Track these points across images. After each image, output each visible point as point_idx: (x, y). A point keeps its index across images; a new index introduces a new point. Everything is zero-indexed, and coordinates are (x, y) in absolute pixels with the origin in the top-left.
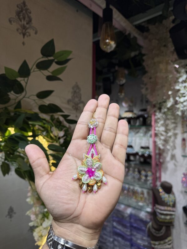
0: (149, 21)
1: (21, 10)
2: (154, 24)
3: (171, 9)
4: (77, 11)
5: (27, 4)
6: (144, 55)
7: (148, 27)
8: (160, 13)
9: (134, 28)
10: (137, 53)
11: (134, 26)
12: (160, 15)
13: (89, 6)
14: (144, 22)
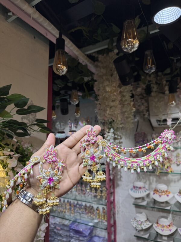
0: (99, 52)
2: (103, 55)
3: (115, 44)
6: (96, 81)
7: (97, 57)
8: (107, 47)
9: (86, 57)
10: (90, 79)
11: (85, 55)
12: (107, 48)
13: (45, 35)
14: (95, 52)
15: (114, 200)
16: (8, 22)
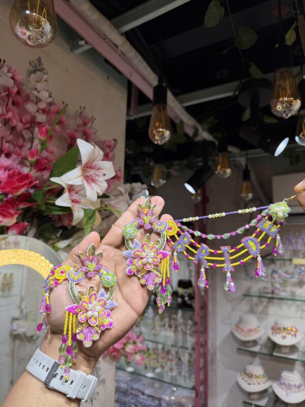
1: (34, 69)
4: (108, 78)
5: (43, 61)
9: (183, 110)
11: (183, 107)
13: (128, 76)
15: (206, 341)
16: (74, 54)
